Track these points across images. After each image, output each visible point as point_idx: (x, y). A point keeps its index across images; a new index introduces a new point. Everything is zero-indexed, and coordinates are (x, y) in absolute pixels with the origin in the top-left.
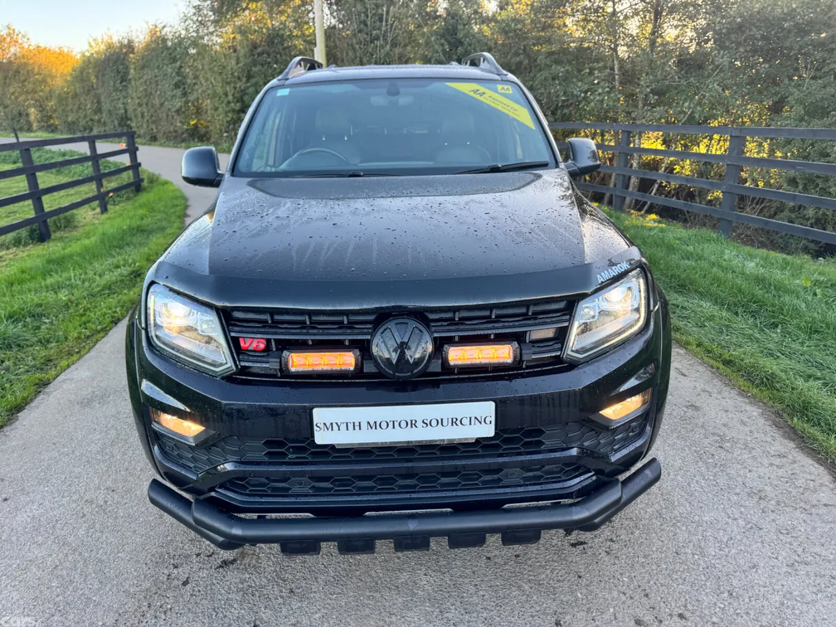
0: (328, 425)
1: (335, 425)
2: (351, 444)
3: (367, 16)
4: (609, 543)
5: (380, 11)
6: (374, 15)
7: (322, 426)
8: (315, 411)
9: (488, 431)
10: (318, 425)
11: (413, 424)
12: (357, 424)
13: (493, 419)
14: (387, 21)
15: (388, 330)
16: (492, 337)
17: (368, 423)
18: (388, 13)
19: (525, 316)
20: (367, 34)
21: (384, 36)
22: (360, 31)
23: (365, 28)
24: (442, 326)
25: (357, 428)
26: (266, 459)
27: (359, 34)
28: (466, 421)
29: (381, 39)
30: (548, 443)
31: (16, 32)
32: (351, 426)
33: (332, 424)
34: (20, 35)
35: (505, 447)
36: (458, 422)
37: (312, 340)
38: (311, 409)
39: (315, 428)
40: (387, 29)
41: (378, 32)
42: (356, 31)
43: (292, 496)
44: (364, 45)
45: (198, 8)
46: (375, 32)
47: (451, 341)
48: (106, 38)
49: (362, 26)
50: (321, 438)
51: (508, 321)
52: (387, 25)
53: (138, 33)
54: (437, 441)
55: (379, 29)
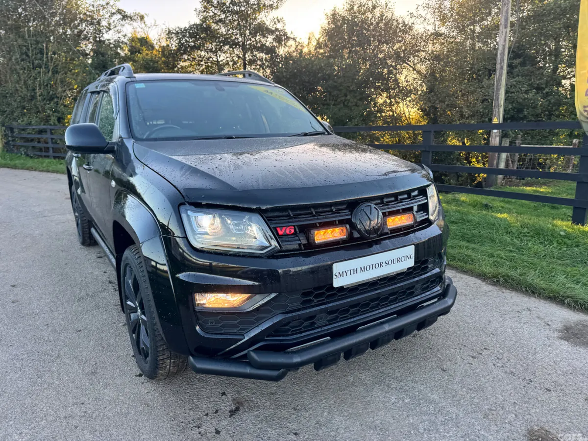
0: (341, 273)
1: (344, 273)
3: (28, 49)
7: (338, 274)
8: (335, 266)
9: (412, 263)
10: (336, 274)
12: (355, 270)
13: (414, 256)
14: (47, 54)
15: (362, 211)
16: (401, 211)
17: (361, 268)
19: (410, 198)
20: (30, 63)
21: (46, 65)
22: (23, 60)
23: (27, 58)
24: (380, 206)
25: (355, 272)
26: (302, 306)
28: (403, 259)
29: (43, 67)
30: (429, 267)
32: (352, 272)
33: (343, 272)
36: (400, 260)
37: (319, 223)
38: (332, 264)
39: (334, 277)
40: (48, 60)
41: (40, 62)
42: (19, 60)
43: (318, 328)
44: (28, 70)
46: (37, 61)
49: (24, 56)
50: (337, 283)
51: (405, 202)
52: (47, 57)
54: (391, 273)
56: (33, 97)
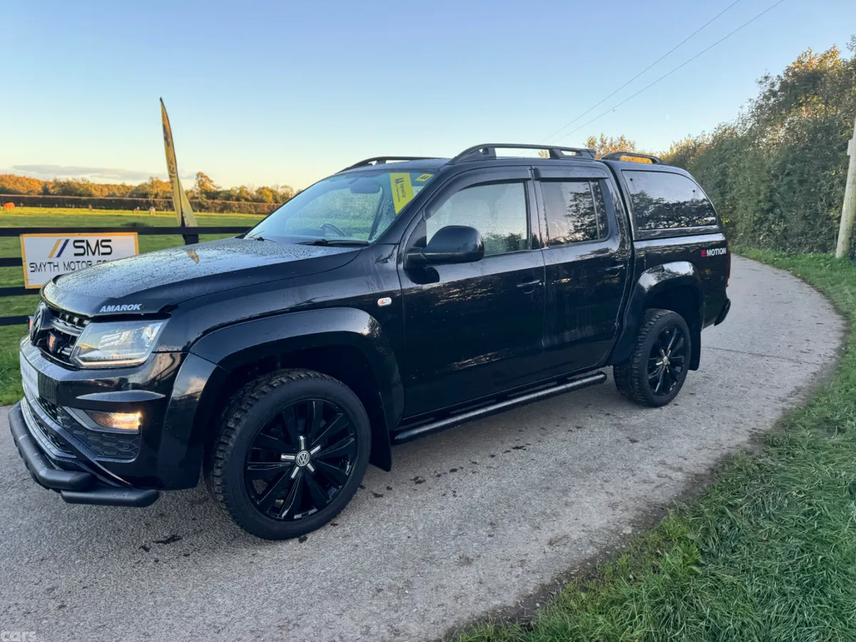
13: (38, 385)
31: (627, 142)
45: (761, 107)
53: (710, 137)
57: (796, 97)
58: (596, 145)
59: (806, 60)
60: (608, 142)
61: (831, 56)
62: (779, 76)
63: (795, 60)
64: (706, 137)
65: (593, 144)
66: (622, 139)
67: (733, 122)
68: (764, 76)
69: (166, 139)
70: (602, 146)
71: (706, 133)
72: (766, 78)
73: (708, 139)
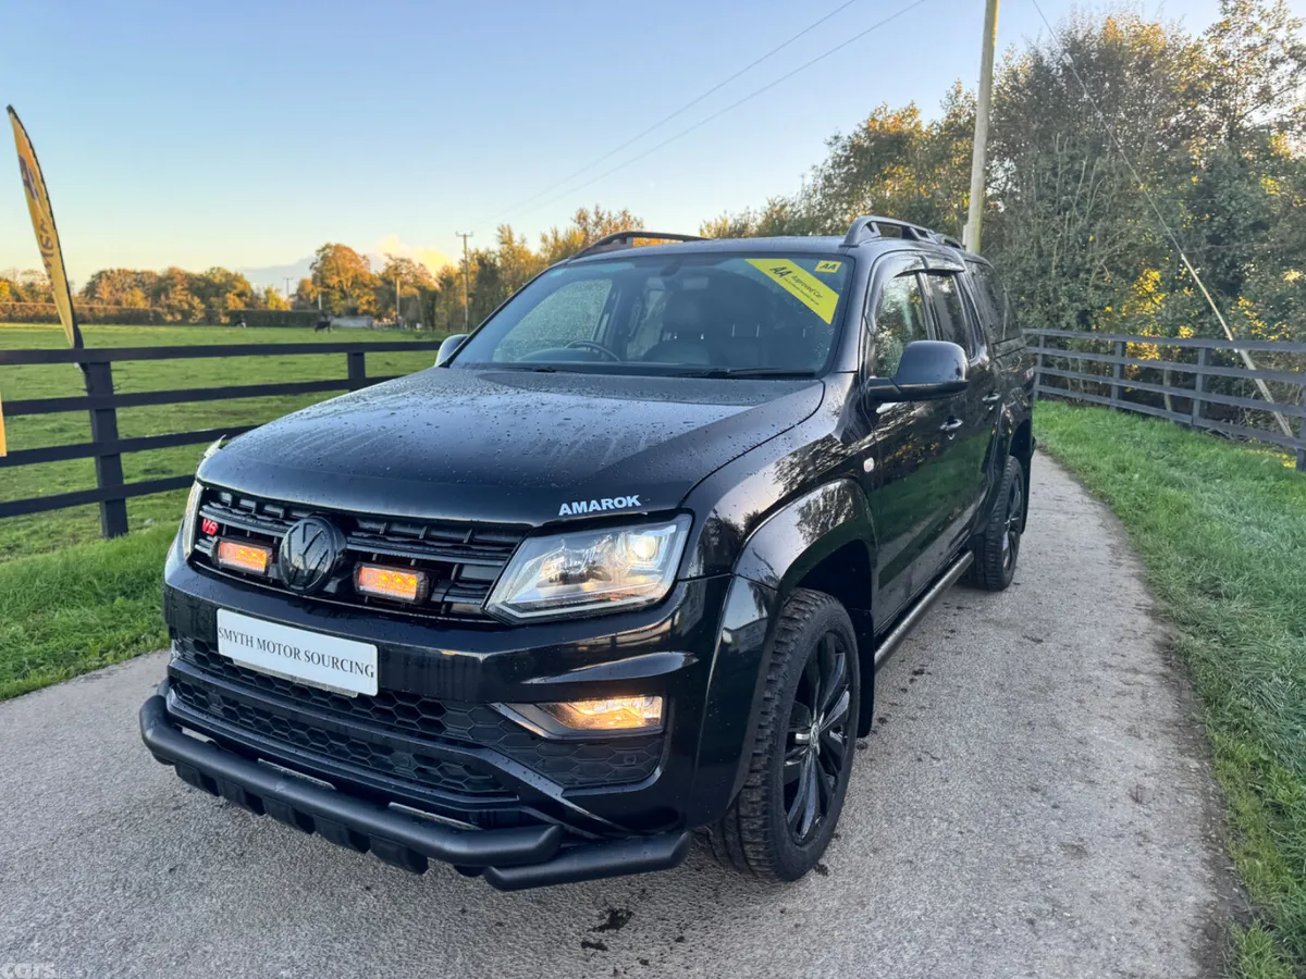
0: (228, 633)
1: (233, 635)
2: (256, 666)
3: (1055, 175)
4: (637, 963)
5: (1077, 167)
6: (1067, 172)
7: (223, 632)
8: (220, 612)
9: (370, 687)
10: (221, 630)
11: (296, 653)
12: (249, 639)
13: (375, 671)
14: (1087, 179)
16: (413, 563)
17: (259, 640)
18: (1090, 167)
19: (457, 545)
20: (1052, 202)
21: (1079, 203)
22: (1041, 198)
23: (1049, 192)
24: (362, 537)
25: (250, 643)
27: (1038, 203)
28: (347, 666)
29: (1075, 208)
30: (452, 730)
31: (632, 218)
32: (244, 640)
33: (231, 632)
34: (635, 224)
35: (400, 719)
36: (339, 664)
37: (251, 532)
38: (216, 609)
39: (219, 632)
40: (1085, 192)
41: (1070, 197)
42: (1035, 197)
43: (208, 714)
44: (1045, 218)
45: (828, 178)
46: (1065, 198)
47: (367, 558)
48: (720, 221)
49: (1045, 189)
50: (223, 647)
51: (433, 546)
52: (1085, 187)
53: (757, 216)
54: (318, 684)
55: (1072, 193)
56: (1044, 271)
57: (879, 166)
58: (589, 220)
59: (880, 118)
60: (605, 217)
61: (910, 116)
62: (849, 137)
63: (867, 117)
64: (752, 215)
65: (585, 219)
66: (624, 213)
67: (791, 196)
68: (833, 135)
69: (27, 184)
70: (596, 224)
71: (751, 210)
72: (836, 138)
73: (755, 219)
